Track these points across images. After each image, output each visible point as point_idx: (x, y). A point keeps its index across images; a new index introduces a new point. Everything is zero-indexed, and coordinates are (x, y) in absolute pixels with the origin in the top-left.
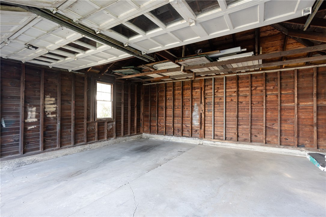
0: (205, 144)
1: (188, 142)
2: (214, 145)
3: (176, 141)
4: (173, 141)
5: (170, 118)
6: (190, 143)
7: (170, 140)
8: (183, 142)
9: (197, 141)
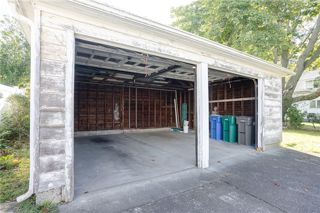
0: (126, 132)
1: (112, 133)
2: (132, 132)
3: (102, 134)
4: (99, 134)
5: (93, 115)
6: (114, 133)
7: (95, 134)
8: (108, 134)
9: (119, 131)
